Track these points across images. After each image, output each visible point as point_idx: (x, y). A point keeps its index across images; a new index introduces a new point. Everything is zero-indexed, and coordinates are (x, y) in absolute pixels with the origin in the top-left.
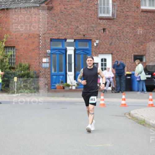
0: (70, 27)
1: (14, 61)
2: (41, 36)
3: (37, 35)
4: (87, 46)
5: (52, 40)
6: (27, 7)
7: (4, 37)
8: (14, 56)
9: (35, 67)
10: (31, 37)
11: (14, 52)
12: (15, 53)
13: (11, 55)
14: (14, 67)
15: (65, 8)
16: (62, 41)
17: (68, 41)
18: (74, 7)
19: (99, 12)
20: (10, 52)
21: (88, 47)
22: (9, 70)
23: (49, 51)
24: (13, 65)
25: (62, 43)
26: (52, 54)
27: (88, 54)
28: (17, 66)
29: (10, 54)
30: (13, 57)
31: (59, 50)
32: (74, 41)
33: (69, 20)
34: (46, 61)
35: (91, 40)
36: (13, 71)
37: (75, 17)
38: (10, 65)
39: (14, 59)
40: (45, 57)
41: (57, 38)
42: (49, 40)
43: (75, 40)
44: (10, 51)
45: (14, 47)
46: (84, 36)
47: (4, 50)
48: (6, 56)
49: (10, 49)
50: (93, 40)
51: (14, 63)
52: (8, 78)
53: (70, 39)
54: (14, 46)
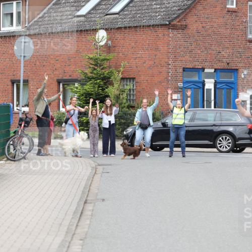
0: (210, 52)
1: (133, 97)
2: (170, 64)
3: (166, 62)
4: (232, 78)
5: (184, 69)
6: (153, 25)
7: (121, 65)
8: (133, 91)
9: (162, 106)
10: (157, 66)
11: (133, 86)
12: (135, 87)
13: (130, 89)
14: (133, 105)
15: (203, 27)
16: (199, 71)
17: (206, 70)
18: (215, 25)
19: (249, 32)
20: (129, 86)
21: (233, 80)
22: (127, 109)
23: (181, 85)
24: (132, 103)
25: (199, 74)
26: (185, 88)
27: (232, 88)
28: (138, 104)
29: (128, 87)
30: (132, 93)
31: (194, 82)
32: (215, 72)
33: (208, 43)
34: (176, 98)
35: (237, 70)
36: (133, 111)
37: (217, 39)
38: (129, 103)
39: (133, 95)
40: (175, 92)
41: (191, 67)
42: (181, 70)
43: (215, 69)
44: (128, 84)
45: (134, 79)
46: (228, 64)
47: (121, 82)
48: (122, 91)
49: (128, 81)
50: (240, 70)
51: (133, 100)
52: (126, 119)
53: (209, 68)
54: (134, 77)
